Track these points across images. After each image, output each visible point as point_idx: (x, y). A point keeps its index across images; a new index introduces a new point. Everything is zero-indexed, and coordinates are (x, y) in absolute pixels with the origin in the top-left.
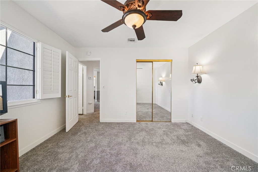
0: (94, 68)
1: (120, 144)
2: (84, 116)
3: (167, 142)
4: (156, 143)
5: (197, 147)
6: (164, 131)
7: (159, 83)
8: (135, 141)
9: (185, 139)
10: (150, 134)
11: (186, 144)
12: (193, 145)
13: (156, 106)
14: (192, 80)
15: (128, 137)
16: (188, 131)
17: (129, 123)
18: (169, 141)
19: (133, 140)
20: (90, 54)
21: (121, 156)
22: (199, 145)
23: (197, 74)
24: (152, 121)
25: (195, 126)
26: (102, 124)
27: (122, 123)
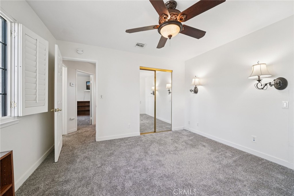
0: (78, 71)
1: (140, 160)
2: (66, 137)
3: (180, 149)
4: (173, 151)
5: (203, 148)
6: (172, 139)
7: (152, 92)
8: (153, 154)
9: (192, 143)
10: (162, 145)
11: (195, 147)
12: (200, 146)
13: (148, 116)
14: (191, 91)
15: (143, 151)
16: (190, 137)
17: (132, 137)
18: (181, 147)
19: (150, 153)
20: (82, 52)
21: (150, 171)
22: (204, 146)
23: (196, 86)
24: (155, 132)
25: (191, 131)
26: (102, 143)
27: (125, 138)
